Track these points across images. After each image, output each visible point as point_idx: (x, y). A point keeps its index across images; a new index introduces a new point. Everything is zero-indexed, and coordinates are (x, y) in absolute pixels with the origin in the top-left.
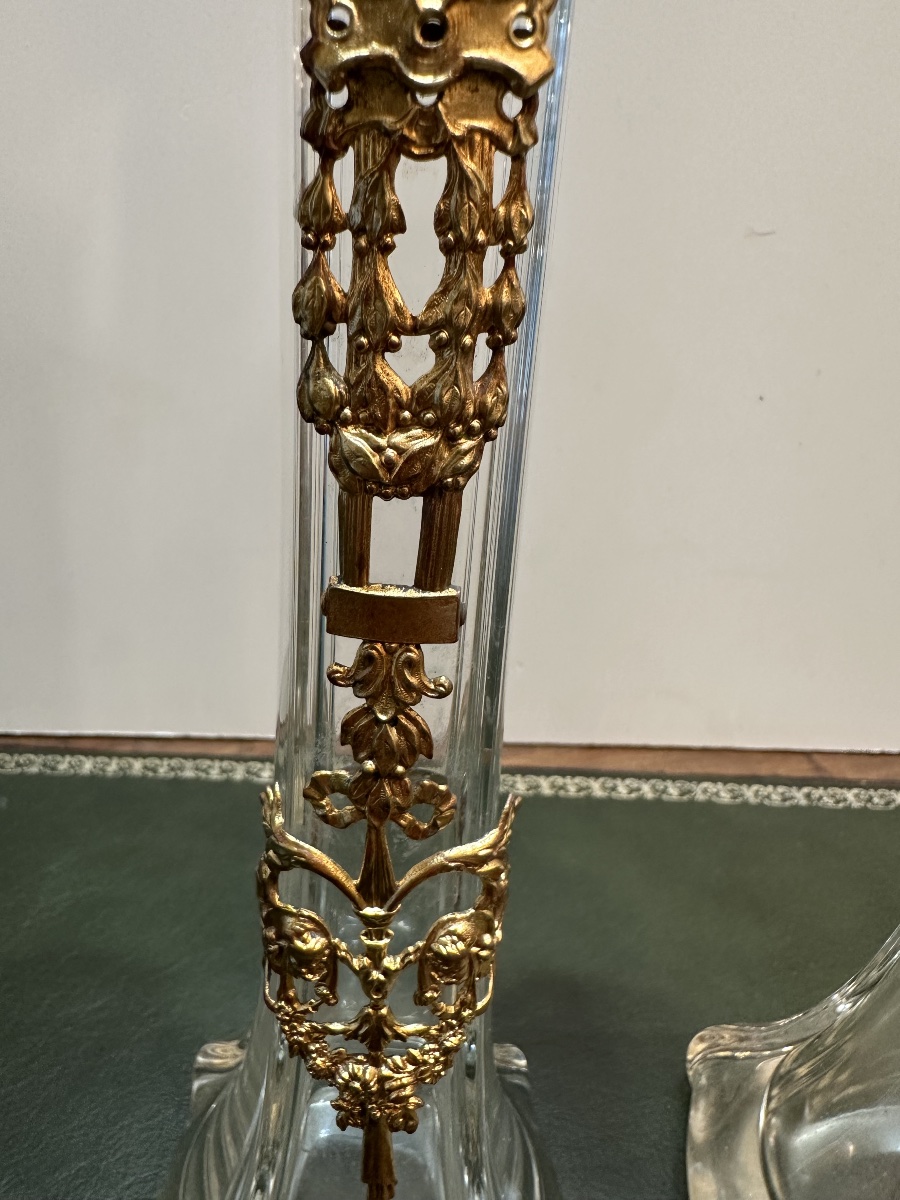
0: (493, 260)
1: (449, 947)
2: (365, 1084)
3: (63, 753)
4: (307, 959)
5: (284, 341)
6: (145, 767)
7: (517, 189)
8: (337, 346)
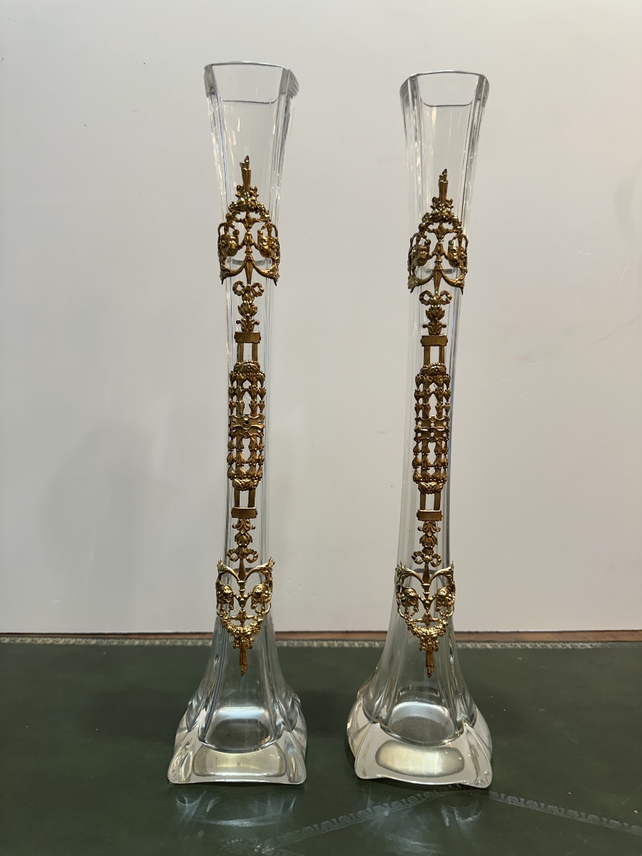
0: (258, 452)
1: (258, 591)
2: (240, 631)
4: (226, 595)
5: (225, 465)
7: (261, 442)
8: (234, 465)
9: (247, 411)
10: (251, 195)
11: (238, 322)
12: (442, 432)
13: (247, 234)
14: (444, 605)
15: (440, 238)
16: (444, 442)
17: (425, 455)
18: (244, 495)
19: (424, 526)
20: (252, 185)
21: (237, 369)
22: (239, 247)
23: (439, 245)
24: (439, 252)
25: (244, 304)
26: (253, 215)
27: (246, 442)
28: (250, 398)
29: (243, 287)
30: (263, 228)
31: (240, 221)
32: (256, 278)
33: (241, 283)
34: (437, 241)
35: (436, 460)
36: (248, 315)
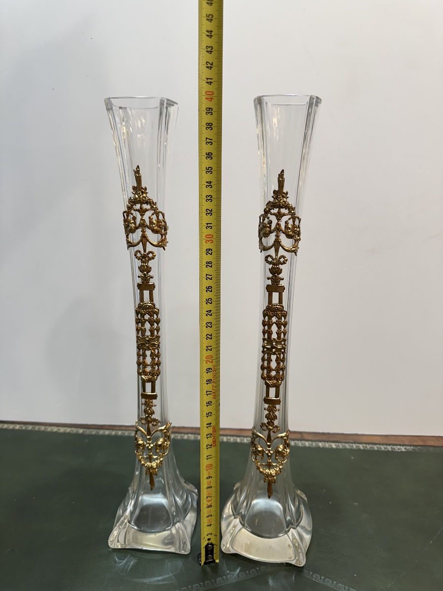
0: (157, 359)
1: (160, 443)
2: (149, 465)
3: (101, 429)
4: (140, 445)
5: (136, 366)
6: (122, 433)
7: (158, 352)
8: (141, 367)
9: (148, 333)
10: (143, 192)
11: (139, 277)
12: (281, 349)
13: (142, 219)
14: (281, 456)
15: (279, 220)
16: (282, 355)
17: (269, 363)
18: (148, 386)
19: (268, 407)
20: (143, 186)
21: (140, 307)
22: (137, 228)
23: (278, 224)
24: (278, 229)
25: (142, 265)
26: (145, 206)
27: (148, 353)
28: (149, 325)
29: (141, 254)
30: (153, 214)
31: (137, 210)
32: (149, 248)
33: (140, 252)
34: (277, 221)
35: (277, 367)
36: (145, 273)
